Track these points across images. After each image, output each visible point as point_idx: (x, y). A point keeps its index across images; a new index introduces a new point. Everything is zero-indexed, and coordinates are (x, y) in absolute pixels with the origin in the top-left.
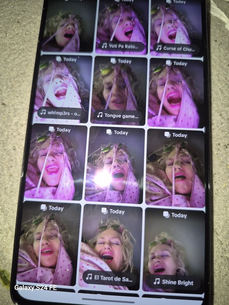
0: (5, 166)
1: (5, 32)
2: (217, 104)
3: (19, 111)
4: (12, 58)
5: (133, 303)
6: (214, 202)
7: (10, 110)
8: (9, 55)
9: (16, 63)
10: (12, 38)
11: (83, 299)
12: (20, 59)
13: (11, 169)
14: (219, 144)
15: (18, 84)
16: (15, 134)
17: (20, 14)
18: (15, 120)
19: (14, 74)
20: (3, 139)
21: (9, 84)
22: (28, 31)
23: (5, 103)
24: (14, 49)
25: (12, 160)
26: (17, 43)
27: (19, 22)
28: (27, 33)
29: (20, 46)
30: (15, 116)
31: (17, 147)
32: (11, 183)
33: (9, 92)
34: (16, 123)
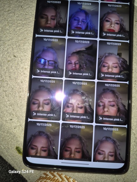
0: (17, 92)
1: (14, 13)
2: (135, 58)
3: (24, 61)
4: (18, 28)
5: (88, 164)
6: (132, 112)
7: (18, 59)
8: (17, 27)
9: (21, 31)
10: (18, 16)
11: (62, 163)
12: (23, 29)
13: (20, 93)
14: (136, 81)
15: (23, 45)
16: (22, 74)
17: (22, 2)
18: (22, 65)
19: (20, 38)
20: (15, 76)
21: (17, 44)
22: (27, 12)
23: (15, 55)
24: (19, 23)
25: (20, 88)
26: (21, 20)
27: (22, 7)
28: (27, 13)
29: (23, 22)
30: (22, 63)
31: (23, 81)
32: (20, 101)
33: (17, 49)
34: (22, 68)
